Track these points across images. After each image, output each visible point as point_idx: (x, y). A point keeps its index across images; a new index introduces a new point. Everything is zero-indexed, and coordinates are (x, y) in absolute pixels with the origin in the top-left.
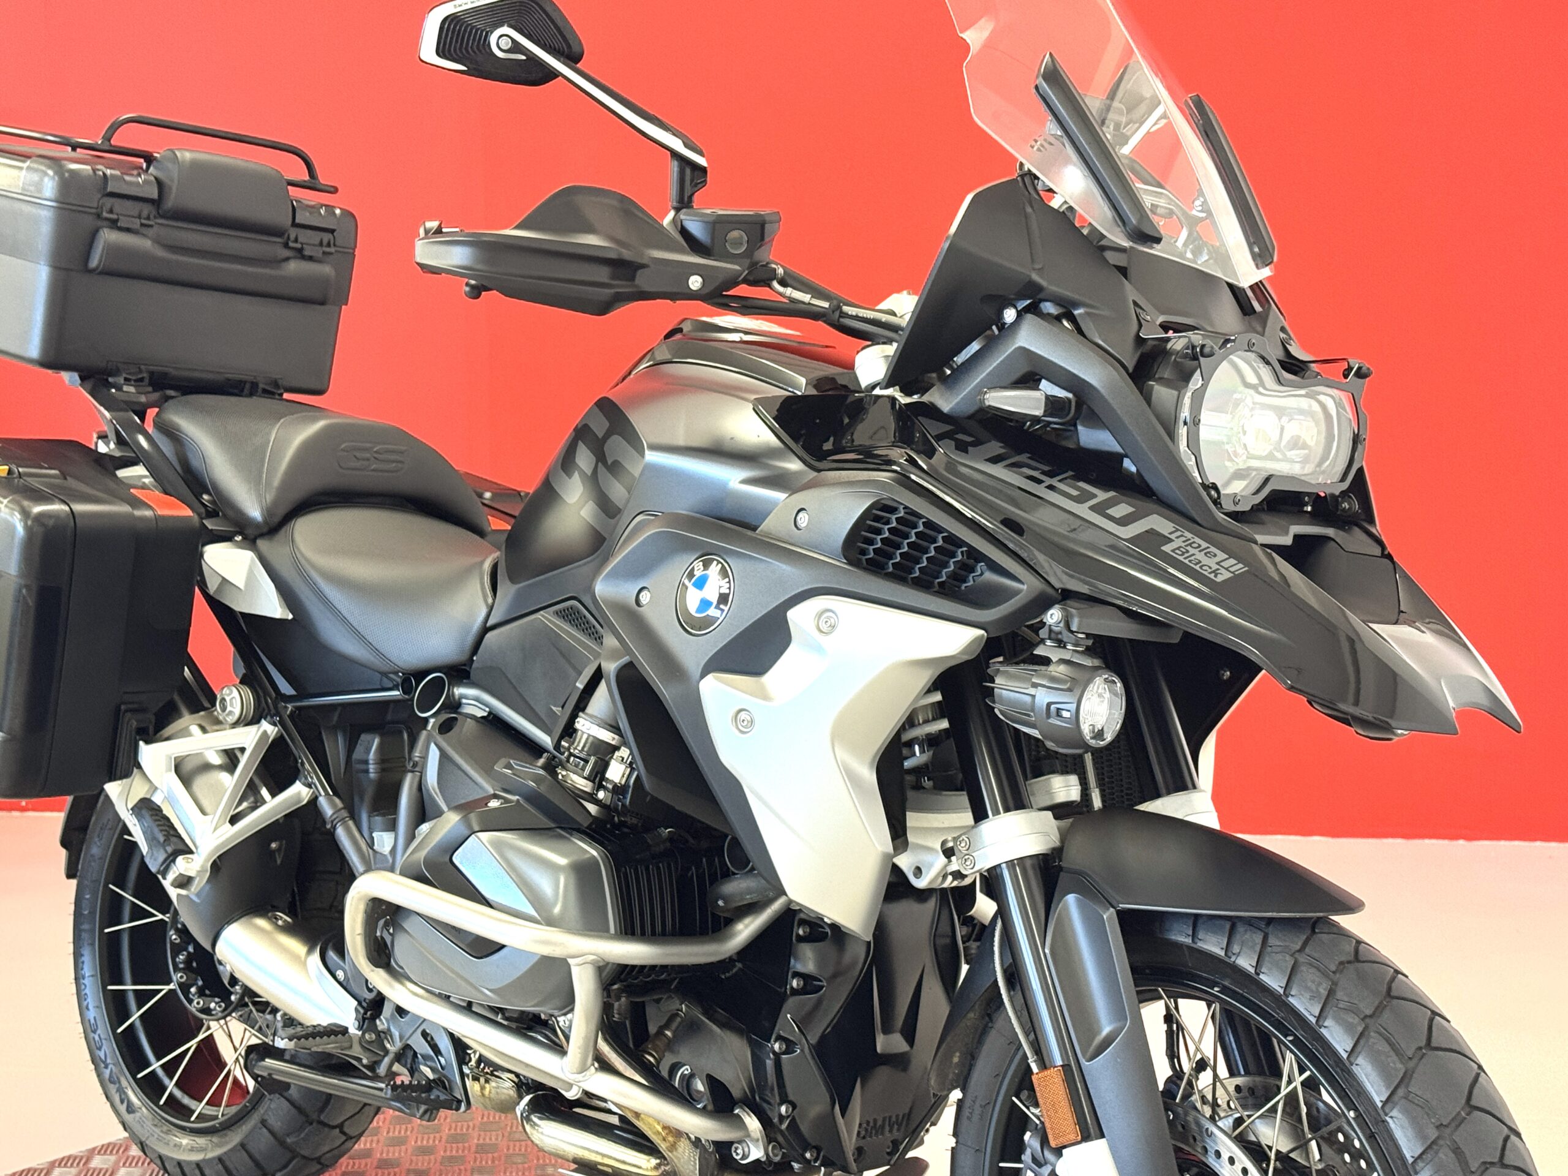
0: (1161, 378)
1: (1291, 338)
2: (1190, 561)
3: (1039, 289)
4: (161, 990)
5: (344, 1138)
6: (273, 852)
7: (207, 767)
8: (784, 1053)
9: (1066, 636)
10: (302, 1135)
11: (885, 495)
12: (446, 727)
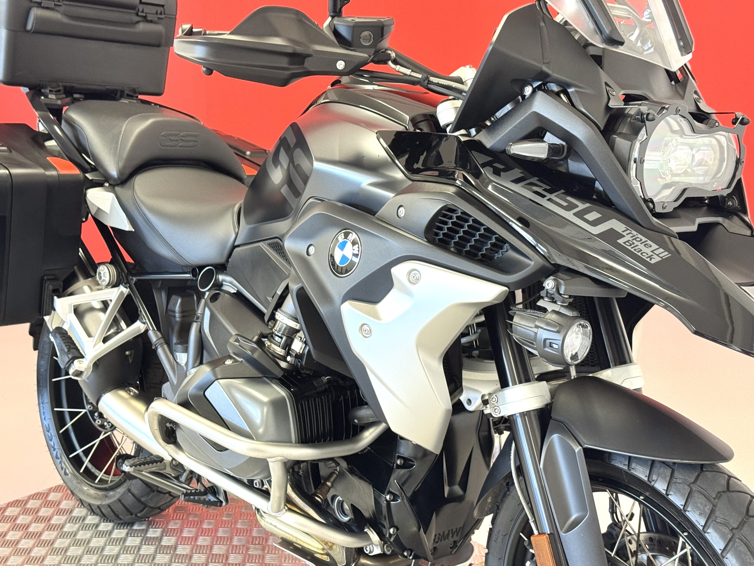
0: (620, 133)
1: (700, 99)
2: (635, 250)
3: (547, 75)
4: (81, 412)
5: (171, 498)
6: (127, 356)
7: (92, 309)
8: (392, 501)
9: (556, 296)
10: (150, 497)
11: (450, 202)
12: (214, 298)
